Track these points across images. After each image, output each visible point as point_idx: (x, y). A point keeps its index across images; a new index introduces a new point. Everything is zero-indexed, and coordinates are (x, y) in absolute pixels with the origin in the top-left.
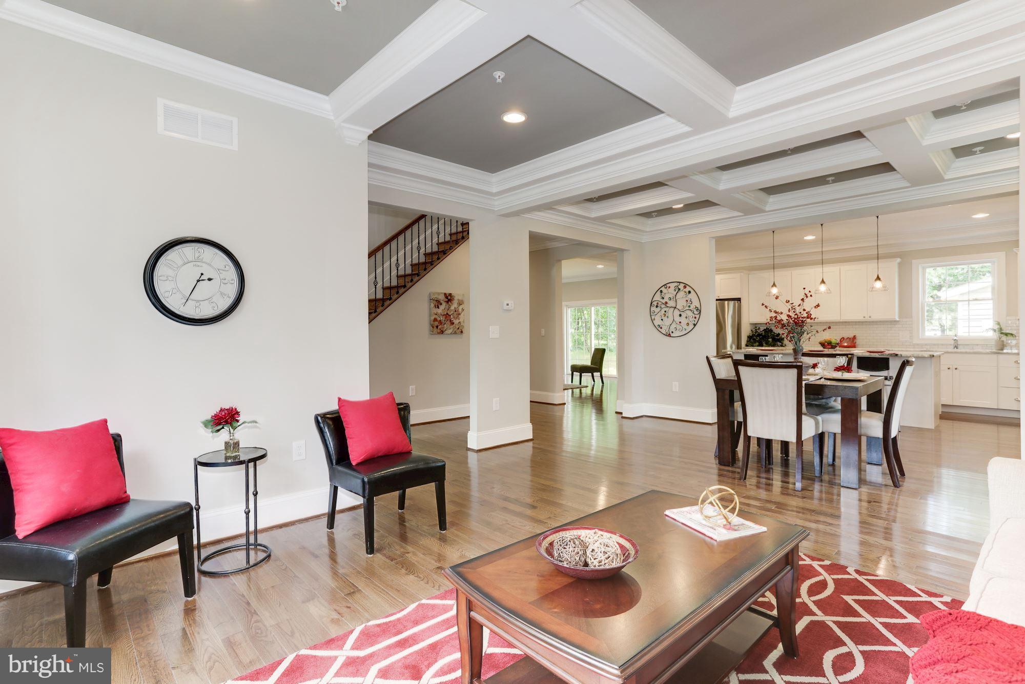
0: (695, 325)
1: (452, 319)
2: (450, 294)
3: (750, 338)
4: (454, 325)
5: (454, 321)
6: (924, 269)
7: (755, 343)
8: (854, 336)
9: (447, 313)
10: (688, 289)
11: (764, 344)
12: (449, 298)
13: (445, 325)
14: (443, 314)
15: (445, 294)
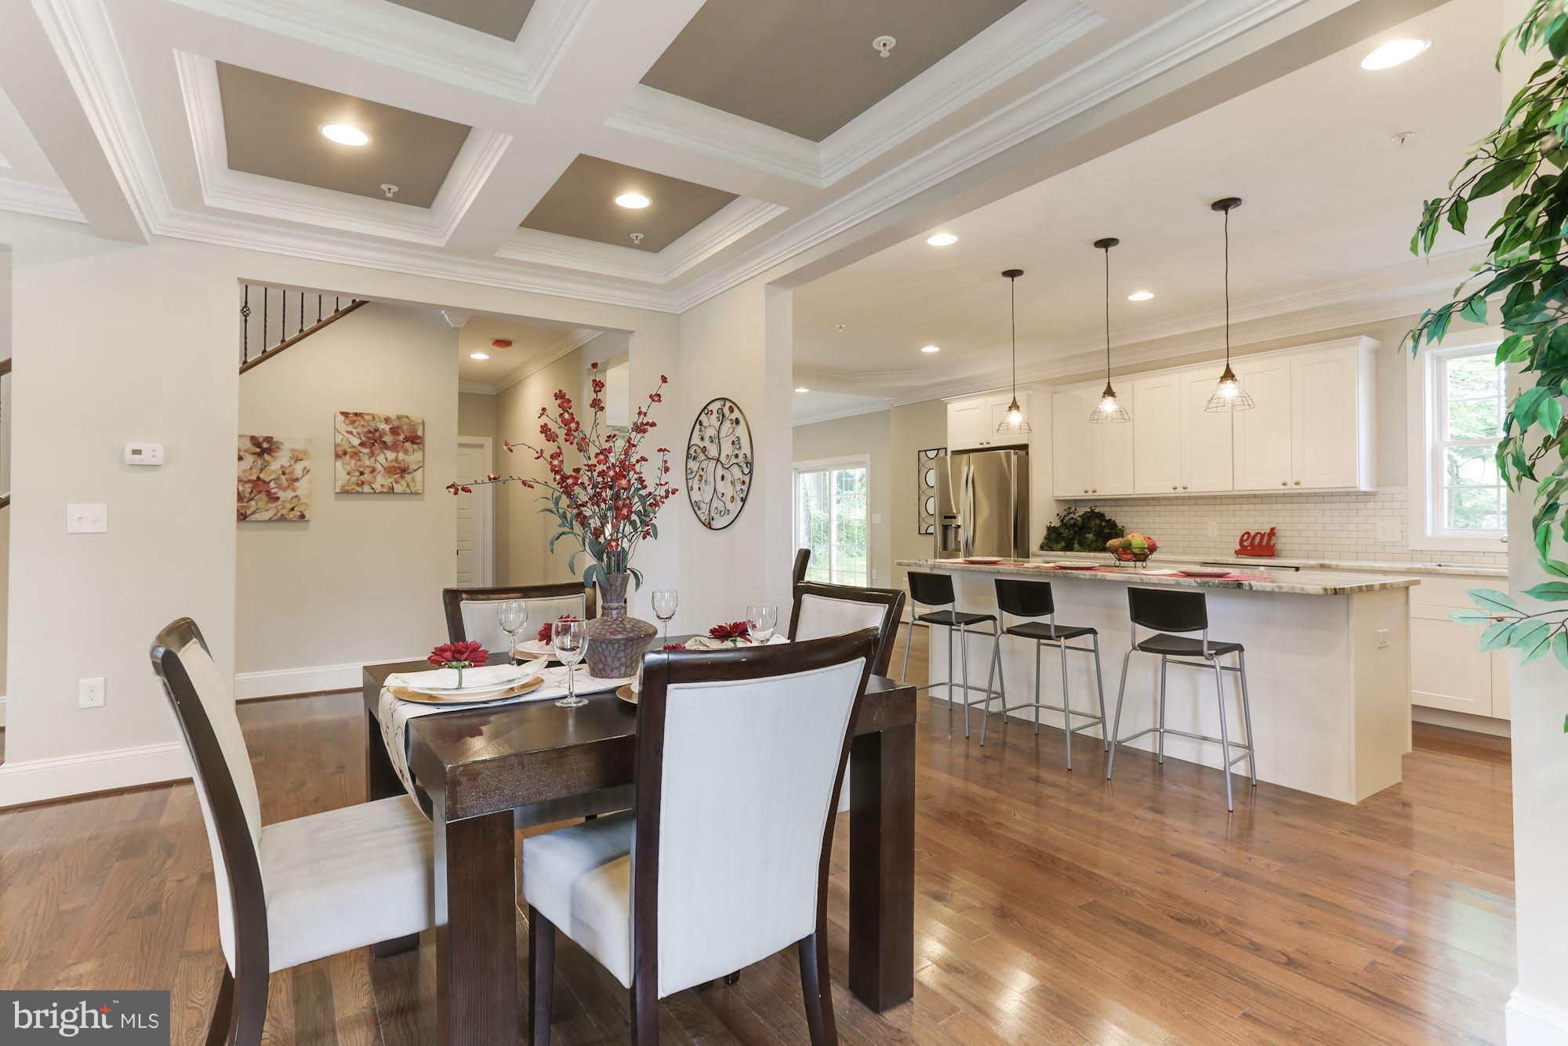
0: (744, 500)
1: (273, 491)
2: (269, 439)
3: (1051, 530)
4: (280, 502)
5: (280, 494)
6: (1440, 361)
7: (1058, 542)
8: (1273, 529)
9: (259, 478)
10: (736, 414)
11: (1076, 546)
12: (265, 445)
13: (253, 503)
14: (245, 479)
15: (253, 439)
